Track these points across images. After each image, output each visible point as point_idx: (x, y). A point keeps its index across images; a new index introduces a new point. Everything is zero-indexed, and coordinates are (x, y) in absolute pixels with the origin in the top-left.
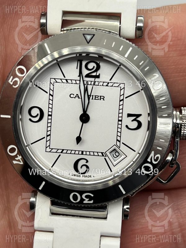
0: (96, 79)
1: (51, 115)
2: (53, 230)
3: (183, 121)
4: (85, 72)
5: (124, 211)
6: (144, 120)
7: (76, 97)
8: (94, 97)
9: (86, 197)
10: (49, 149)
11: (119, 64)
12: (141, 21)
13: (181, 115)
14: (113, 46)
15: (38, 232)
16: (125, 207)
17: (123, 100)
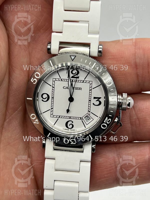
0: (77, 79)
1: (53, 98)
2: (55, 158)
3: (123, 101)
4: (71, 75)
5: (92, 148)
6: (103, 100)
7: (66, 88)
8: (76, 88)
9: (72, 141)
10: (52, 115)
11: (88, 72)
12: (101, 48)
13: (122, 98)
14: (85, 62)
15: (47, 159)
16: (93, 146)
17: (91, 90)
